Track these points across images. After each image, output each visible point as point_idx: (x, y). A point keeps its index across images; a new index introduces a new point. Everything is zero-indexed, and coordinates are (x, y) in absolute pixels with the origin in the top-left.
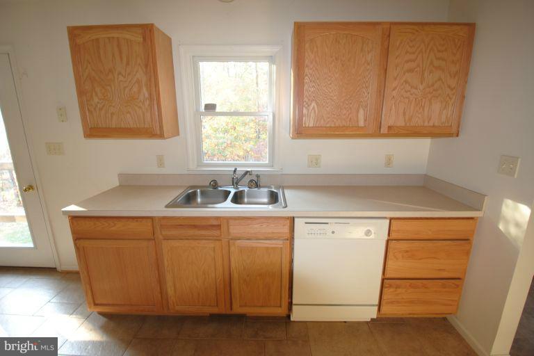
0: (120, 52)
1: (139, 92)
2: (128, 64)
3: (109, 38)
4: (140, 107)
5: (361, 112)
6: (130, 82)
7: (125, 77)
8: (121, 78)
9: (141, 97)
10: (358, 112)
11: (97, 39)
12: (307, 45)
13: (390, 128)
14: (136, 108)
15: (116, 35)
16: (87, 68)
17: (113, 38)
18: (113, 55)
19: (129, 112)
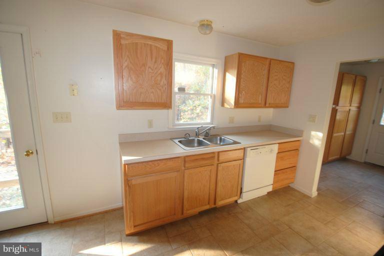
0: (151, 53)
1: (161, 80)
2: (155, 62)
3: (145, 44)
4: (160, 90)
5: (260, 97)
6: (156, 73)
7: (153, 70)
8: (150, 70)
9: (162, 83)
10: (259, 96)
11: (137, 43)
12: (243, 64)
13: (269, 104)
14: (158, 90)
15: (150, 43)
16: (126, 61)
17: (148, 44)
18: (147, 55)
19: (153, 92)
